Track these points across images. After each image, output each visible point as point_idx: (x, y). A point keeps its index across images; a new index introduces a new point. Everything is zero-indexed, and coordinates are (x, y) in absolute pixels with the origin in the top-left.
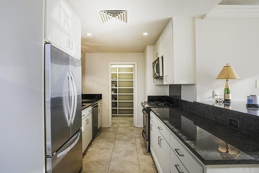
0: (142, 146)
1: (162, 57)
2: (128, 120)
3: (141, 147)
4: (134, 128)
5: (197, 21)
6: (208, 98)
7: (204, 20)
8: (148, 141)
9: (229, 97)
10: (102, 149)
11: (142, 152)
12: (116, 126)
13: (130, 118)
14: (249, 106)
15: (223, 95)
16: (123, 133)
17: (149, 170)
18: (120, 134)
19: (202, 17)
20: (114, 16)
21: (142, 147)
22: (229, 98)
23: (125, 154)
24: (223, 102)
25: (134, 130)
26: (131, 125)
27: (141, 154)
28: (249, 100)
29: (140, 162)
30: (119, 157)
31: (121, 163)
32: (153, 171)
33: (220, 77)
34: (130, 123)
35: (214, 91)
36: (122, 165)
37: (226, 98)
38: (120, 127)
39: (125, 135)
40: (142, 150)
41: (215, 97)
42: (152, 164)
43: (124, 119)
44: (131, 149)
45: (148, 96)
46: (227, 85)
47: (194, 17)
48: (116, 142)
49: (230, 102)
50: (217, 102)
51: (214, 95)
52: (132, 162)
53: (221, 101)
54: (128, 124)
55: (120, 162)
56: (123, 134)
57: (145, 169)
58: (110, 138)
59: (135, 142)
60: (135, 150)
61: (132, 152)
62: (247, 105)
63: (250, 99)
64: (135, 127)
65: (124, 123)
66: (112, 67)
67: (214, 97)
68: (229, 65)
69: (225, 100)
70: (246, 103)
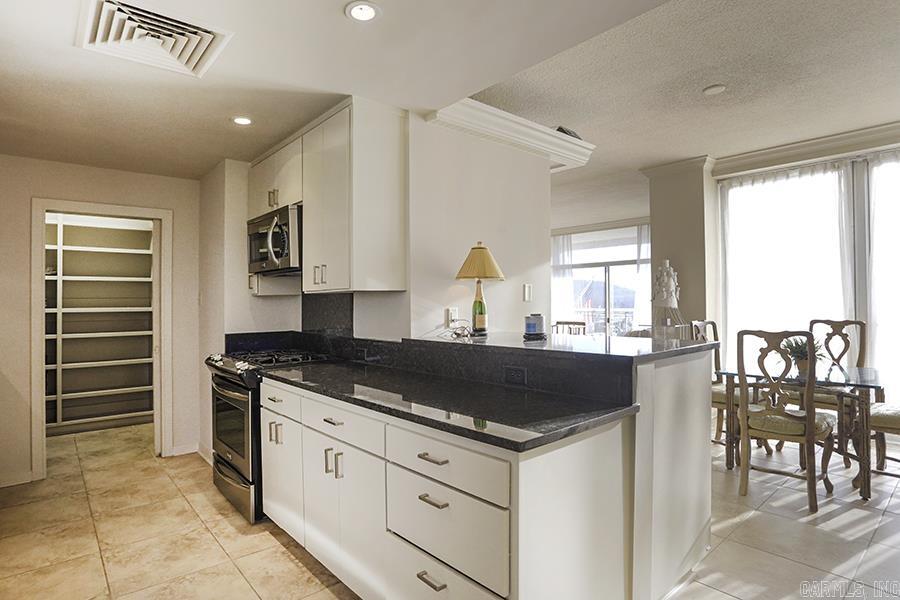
0: (221, 510)
1: (300, 209)
2: (116, 436)
3: (219, 517)
4: (159, 460)
5: (414, 122)
6: (437, 328)
7: (428, 123)
8: (252, 487)
9: (483, 322)
10: (42, 572)
11: (231, 529)
12: (68, 470)
13: (123, 429)
14: (528, 337)
15: (471, 320)
16: (120, 487)
17: (283, 572)
18: (106, 493)
19: (427, 115)
20: (152, 33)
21: (222, 514)
22: (484, 324)
23: (164, 557)
24: (472, 335)
25: (163, 470)
26: (139, 455)
27: (228, 537)
28: (528, 326)
29: (241, 562)
30: (145, 573)
31: (165, 588)
32: (296, 569)
33: (463, 275)
34: (133, 448)
35: (448, 310)
36: (171, 593)
37: (477, 327)
38: (90, 470)
39: (132, 494)
40: (227, 523)
41: (452, 325)
42: (283, 553)
43: (93, 436)
44: (184, 532)
45: (227, 336)
46: (479, 294)
47: (407, 111)
48: (103, 527)
49: (485, 335)
50: (458, 335)
51: (448, 320)
52: (208, 571)
53: (466, 333)
54: (123, 451)
55: (156, 587)
56: (117, 491)
57: (267, 573)
58: (64, 521)
59: (187, 507)
60: (202, 530)
61: (191, 539)
62: (524, 337)
63: (532, 322)
64: (160, 455)
65: (105, 453)
66: (47, 222)
67: (448, 326)
68: (482, 246)
69: (475, 330)
70: (523, 331)
